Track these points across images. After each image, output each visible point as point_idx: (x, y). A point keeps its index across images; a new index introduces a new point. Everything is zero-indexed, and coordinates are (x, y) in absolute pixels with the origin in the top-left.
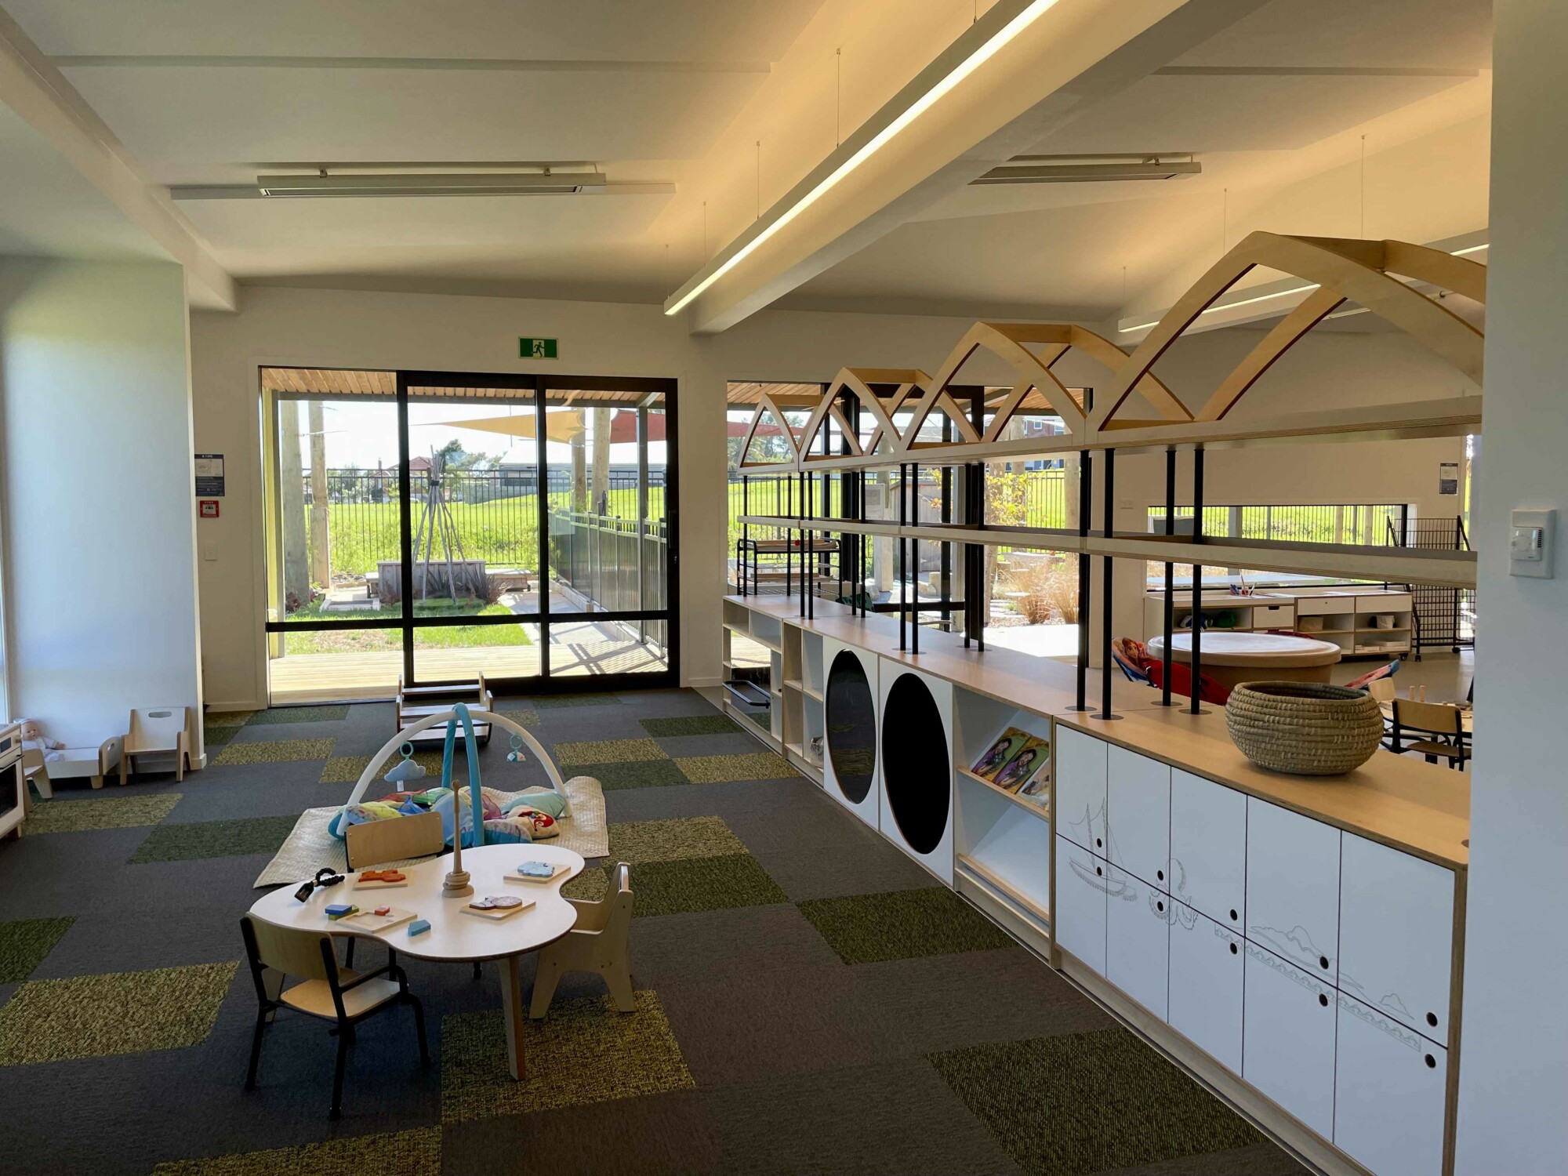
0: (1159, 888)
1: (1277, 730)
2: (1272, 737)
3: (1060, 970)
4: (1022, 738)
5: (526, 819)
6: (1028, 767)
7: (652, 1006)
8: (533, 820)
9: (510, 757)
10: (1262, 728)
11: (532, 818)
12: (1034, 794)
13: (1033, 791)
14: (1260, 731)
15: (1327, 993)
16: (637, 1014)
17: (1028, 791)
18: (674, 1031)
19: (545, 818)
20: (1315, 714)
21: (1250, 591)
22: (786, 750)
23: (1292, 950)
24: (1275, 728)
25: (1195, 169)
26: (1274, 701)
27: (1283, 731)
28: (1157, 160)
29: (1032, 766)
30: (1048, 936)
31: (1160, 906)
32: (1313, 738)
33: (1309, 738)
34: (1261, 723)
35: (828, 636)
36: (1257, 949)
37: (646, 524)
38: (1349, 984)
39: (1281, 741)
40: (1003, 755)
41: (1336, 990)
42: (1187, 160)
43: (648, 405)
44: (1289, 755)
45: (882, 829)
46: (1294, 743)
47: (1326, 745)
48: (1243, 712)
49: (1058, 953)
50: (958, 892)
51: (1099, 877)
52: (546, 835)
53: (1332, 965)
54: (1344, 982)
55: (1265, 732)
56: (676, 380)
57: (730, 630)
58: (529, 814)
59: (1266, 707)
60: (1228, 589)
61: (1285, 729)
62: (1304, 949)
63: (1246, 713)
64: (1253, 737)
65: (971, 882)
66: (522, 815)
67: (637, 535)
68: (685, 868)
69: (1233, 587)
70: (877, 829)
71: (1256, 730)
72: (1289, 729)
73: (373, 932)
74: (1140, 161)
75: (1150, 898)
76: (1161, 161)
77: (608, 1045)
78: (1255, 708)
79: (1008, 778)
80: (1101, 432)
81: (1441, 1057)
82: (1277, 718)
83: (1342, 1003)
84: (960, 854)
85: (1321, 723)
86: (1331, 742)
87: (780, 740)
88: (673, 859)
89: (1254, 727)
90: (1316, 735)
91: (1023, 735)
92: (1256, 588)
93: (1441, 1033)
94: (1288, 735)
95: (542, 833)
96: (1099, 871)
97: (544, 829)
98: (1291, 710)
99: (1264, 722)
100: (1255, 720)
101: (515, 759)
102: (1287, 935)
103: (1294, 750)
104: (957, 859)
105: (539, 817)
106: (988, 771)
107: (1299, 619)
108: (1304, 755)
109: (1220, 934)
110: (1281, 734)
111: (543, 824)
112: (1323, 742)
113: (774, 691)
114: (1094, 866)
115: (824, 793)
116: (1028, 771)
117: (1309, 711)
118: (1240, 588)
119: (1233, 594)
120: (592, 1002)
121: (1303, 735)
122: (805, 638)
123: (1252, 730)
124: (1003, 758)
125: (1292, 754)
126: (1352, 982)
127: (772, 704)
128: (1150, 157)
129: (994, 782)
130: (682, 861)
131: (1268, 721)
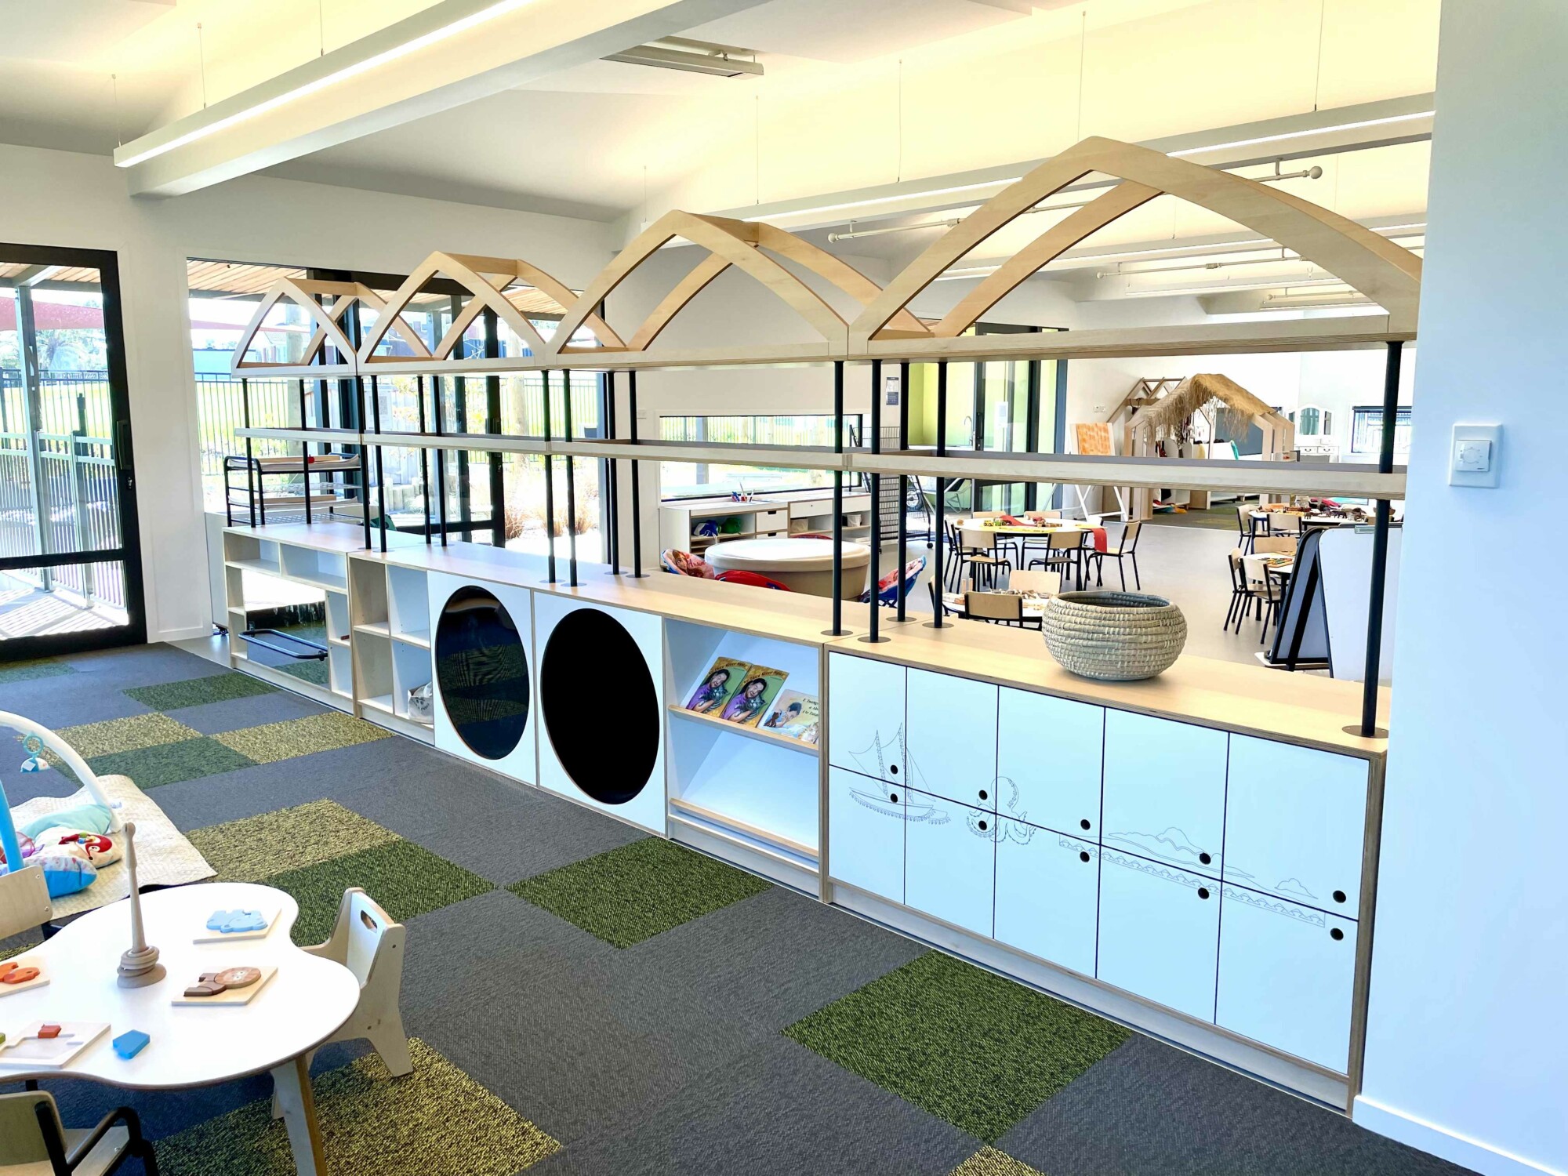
0: (980, 807)
1: (1118, 641)
2: (1111, 648)
3: (832, 903)
4: (742, 668)
5: (72, 845)
6: (761, 698)
7: (428, 1060)
8: (83, 846)
9: (27, 765)
10: (1103, 640)
11: (81, 843)
12: (781, 726)
13: (778, 724)
14: (1099, 643)
15: (1209, 886)
16: (417, 1075)
17: (772, 722)
18: (482, 1084)
19: (98, 841)
20: (1150, 622)
21: (749, 497)
22: (359, 708)
23: (1163, 851)
24: (1115, 639)
25: (758, 70)
26: (1110, 613)
27: (1124, 642)
28: (725, 55)
29: (765, 697)
30: (817, 871)
31: (983, 825)
32: (1150, 646)
33: (1146, 646)
34: (1101, 635)
35: (431, 570)
36: (1116, 854)
37: (41, 438)
38: (1237, 875)
39: (1120, 651)
40: (724, 688)
41: (1220, 883)
42: (749, 59)
43: (32, 284)
44: (1126, 664)
45: (542, 784)
46: (1133, 652)
47: (1159, 652)
48: (1078, 626)
49: (829, 884)
50: (672, 839)
51: (894, 805)
52: (106, 862)
53: (1216, 861)
54: (1230, 874)
55: (1105, 643)
56: (115, 253)
57: (239, 570)
58: (74, 838)
59: (1105, 619)
60: (729, 496)
61: (1125, 639)
62: (1178, 849)
63: (1083, 626)
64: (1090, 650)
65: (694, 826)
66: (64, 841)
67: (29, 454)
68: (334, 872)
69: (735, 494)
70: (535, 784)
71: (1094, 643)
72: (1129, 639)
73: (61, 1067)
74: (706, 53)
75: (968, 818)
76: (729, 57)
77: (411, 1126)
78: (1092, 621)
79: (739, 712)
80: (870, 341)
81: (1350, 930)
82: (1117, 629)
83: (1227, 895)
84: (673, 799)
85: (1156, 630)
86: (1162, 648)
87: (351, 696)
88: (310, 863)
89: (1092, 639)
90: (1151, 642)
91: (742, 664)
92: (755, 494)
93: (1352, 906)
94: (1127, 645)
95: (100, 860)
96: (894, 798)
97: (102, 855)
98: (1129, 620)
99: (1104, 634)
100: (1093, 633)
101: (35, 769)
102: (1157, 838)
103: (1132, 659)
104: (671, 805)
105: (91, 840)
106: (709, 707)
107: (792, 521)
108: (1139, 662)
109: (1066, 845)
110: (1121, 645)
111: (98, 849)
112: (1156, 648)
113: (334, 638)
114: (886, 794)
115: (439, 752)
116: (763, 702)
117: (1144, 620)
118: (740, 495)
119: (734, 501)
120: (344, 1075)
121: (1141, 643)
122: (391, 576)
123: (1090, 643)
124: (725, 691)
125: (1129, 662)
126: (1240, 873)
127: (330, 655)
128: (718, 49)
129: (722, 716)
130: (324, 863)
131: (1108, 633)
